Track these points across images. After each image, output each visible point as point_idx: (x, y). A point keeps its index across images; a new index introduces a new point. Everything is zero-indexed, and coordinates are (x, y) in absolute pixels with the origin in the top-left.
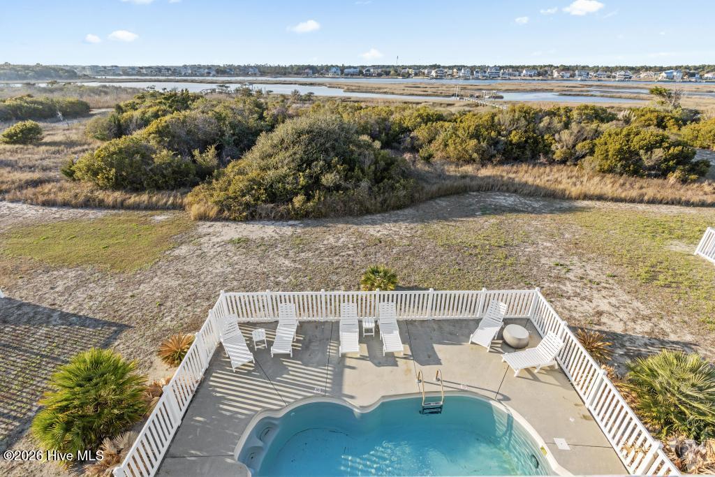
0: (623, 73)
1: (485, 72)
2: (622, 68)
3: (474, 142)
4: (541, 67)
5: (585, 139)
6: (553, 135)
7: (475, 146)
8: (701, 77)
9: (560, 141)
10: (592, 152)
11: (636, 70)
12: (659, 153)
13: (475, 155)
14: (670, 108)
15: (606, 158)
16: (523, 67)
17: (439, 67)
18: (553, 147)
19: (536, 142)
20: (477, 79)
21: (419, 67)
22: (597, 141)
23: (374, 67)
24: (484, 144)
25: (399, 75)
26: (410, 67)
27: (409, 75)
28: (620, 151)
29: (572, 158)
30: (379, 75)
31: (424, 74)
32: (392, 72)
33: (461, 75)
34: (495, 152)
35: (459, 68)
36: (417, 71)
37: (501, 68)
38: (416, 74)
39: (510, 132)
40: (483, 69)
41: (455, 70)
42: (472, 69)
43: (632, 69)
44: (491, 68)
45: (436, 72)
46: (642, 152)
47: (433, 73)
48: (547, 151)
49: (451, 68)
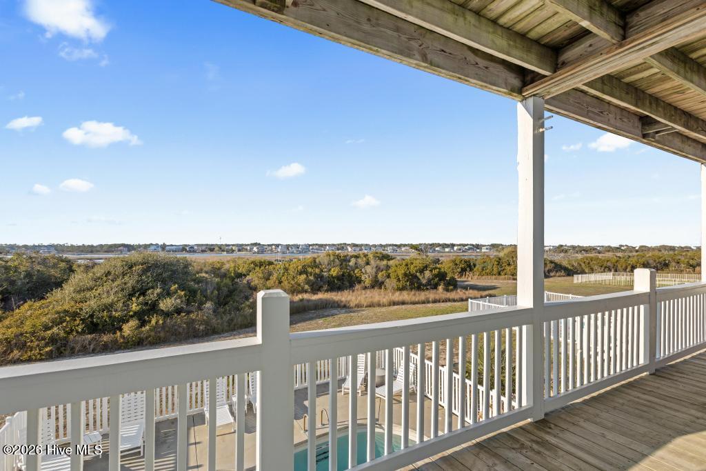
0: (391, 247)
1: (298, 248)
2: (390, 245)
3: (304, 276)
4: (338, 245)
5: (382, 271)
6: (361, 270)
7: (306, 279)
8: (434, 250)
9: (366, 273)
10: (388, 276)
11: (400, 246)
12: (427, 274)
13: (307, 287)
14: (424, 257)
15: (399, 280)
16: (326, 245)
17: (259, 244)
18: (363, 278)
19: (350, 275)
20: (293, 252)
21: (242, 245)
22: (389, 271)
23: (198, 245)
24: (312, 278)
25: (223, 251)
26: (233, 245)
27: (233, 251)
28: (405, 275)
29: (377, 284)
30: (203, 251)
31: (246, 250)
32: (217, 249)
33: (279, 250)
34: (322, 283)
35: (277, 246)
36: (240, 248)
37: (310, 245)
38: (239, 250)
39: (330, 270)
40: (297, 246)
41: (274, 247)
42: (288, 247)
43: (396, 245)
44: (302, 245)
45: (258, 248)
46: (418, 274)
47: (255, 249)
48: (360, 282)
49: (269, 245)
